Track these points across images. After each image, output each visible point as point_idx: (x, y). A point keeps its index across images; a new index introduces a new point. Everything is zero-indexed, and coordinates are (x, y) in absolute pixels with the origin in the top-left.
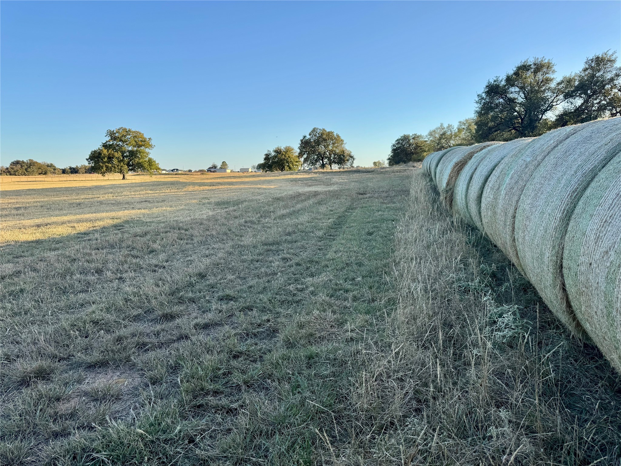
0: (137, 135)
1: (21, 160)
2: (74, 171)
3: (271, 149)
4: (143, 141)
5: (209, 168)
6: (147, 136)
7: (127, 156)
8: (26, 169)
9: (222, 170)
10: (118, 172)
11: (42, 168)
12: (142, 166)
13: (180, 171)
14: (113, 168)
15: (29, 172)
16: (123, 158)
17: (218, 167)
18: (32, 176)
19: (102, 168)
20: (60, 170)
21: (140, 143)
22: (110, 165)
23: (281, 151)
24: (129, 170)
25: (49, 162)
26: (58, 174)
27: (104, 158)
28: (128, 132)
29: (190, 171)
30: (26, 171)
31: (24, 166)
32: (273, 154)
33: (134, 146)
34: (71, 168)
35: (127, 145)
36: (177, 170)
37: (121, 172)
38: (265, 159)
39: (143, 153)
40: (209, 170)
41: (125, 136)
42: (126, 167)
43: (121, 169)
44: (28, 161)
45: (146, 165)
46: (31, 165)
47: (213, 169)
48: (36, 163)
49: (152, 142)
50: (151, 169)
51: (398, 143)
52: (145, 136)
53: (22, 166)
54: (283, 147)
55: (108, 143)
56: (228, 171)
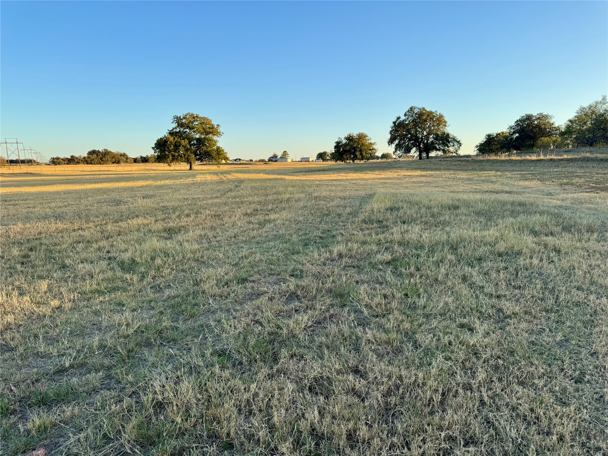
0: (204, 122)
1: (97, 150)
2: (145, 160)
3: (342, 136)
4: (211, 128)
5: (270, 158)
6: (215, 123)
7: (194, 144)
8: (101, 159)
9: (283, 159)
10: (185, 162)
11: (116, 157)
12: (210, 155)
13: (242, 160)
14: (180, 157)
15: (104, 161)
16: (190, 146)
17: (279, 157)
18: (106, 165)
19: (168, 157)
20: (131, 159)
21: (208, 130)
22: (177, 154)
23: (353, 139)
24: (197, 160)
25: (122, 152)
26: (130, 163)
27: (171, 146)
28: (195, 118)
29: (251, 160)
30: (101, 160)
31: (99, 155)
32: (344, 141)
33: (202, 134)
34: (141, 157)
35: (194, 132)
36: (240, 159)
37: (188, 161)
38: (335, 147)
39: (212, 140)
40: (270, 160)
41: (192, 123)
42: (194, 156)
43: (187, 158)
44: (103, 151)
45: (214, 154)
46: (105, 154)
47: (273, 159)
48: (111, 152)
49: (221, 130)
50: (219, 158)
51: (518, 125)
52: (213, 123)
53: (97, 155)
54: (355, 133)
55: (175, 130)
56: (289, 160)
